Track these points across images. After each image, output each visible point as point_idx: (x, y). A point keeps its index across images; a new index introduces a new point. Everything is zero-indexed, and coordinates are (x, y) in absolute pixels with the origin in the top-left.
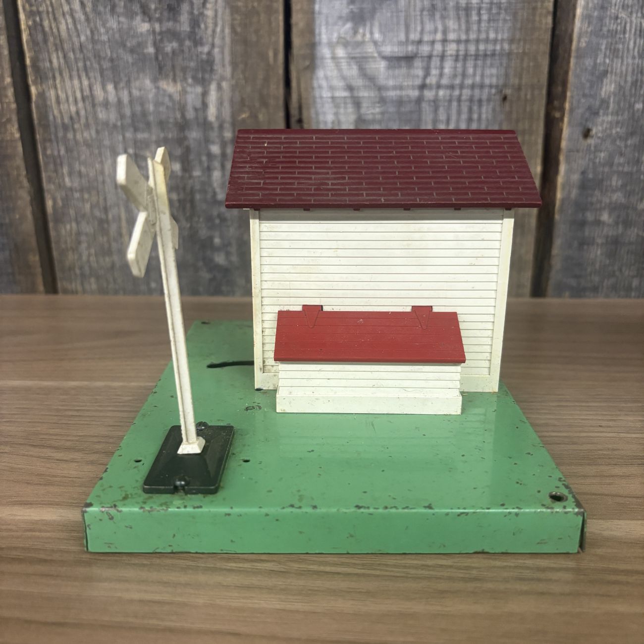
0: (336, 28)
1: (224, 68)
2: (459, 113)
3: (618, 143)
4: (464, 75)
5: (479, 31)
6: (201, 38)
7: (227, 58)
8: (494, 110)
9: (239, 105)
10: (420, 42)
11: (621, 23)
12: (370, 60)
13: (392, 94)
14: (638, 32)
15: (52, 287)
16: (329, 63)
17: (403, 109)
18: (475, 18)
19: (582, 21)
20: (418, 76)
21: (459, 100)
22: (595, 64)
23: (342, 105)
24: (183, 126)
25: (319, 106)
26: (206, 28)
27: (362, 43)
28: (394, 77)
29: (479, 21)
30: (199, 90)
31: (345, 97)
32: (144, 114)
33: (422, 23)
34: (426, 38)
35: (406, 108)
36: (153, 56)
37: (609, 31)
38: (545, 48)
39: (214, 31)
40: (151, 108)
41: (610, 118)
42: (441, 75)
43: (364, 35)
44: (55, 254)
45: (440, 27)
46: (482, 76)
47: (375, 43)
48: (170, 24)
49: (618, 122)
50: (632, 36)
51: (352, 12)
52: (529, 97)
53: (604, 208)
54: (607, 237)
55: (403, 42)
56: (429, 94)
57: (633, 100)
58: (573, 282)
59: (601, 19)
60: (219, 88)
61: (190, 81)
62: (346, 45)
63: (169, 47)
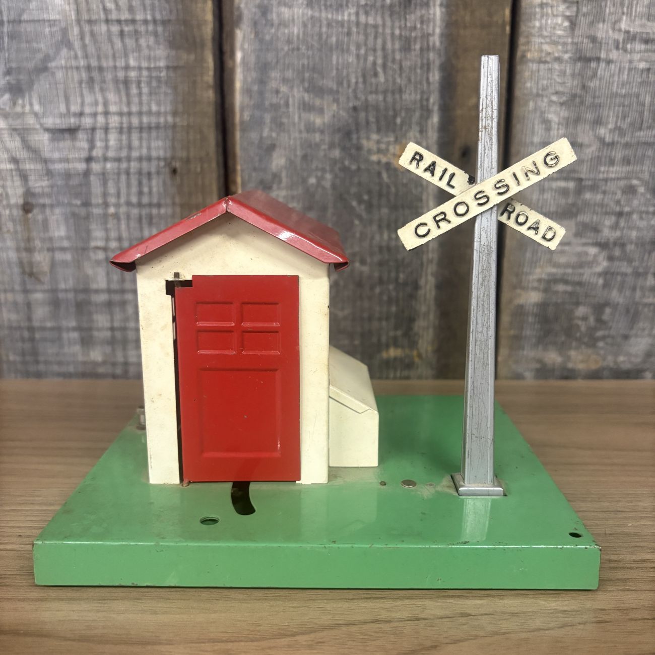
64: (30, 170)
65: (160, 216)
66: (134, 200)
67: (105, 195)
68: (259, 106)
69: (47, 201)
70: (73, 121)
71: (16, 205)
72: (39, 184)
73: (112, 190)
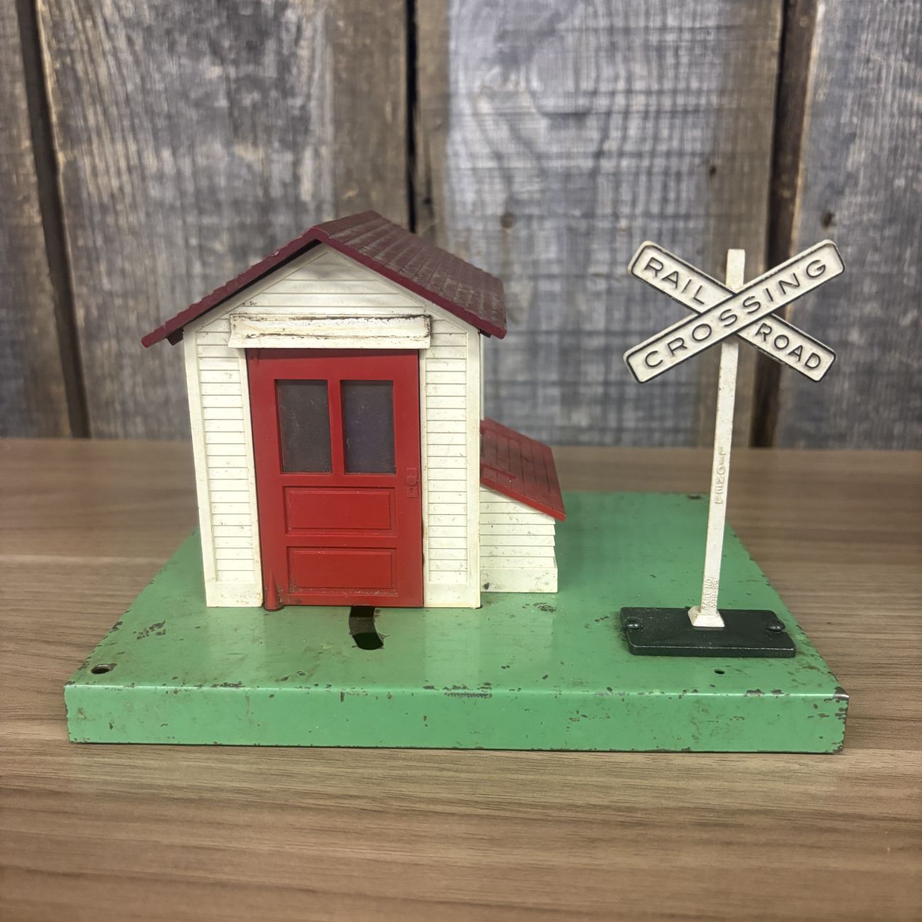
0: (479, 73)
1: (323, 128)
2: (649, 190)
3: (871, 233)
4: (656, 138)
5: (676, 78)
6: (292, 88)
7: (328, 114)
8: (698, 188)
9: (345, 178)
11: (874, 68)
12: (526, 117)
13: (556, 164)
14: (898, 81)
15: (82, 429)
16: (469, 121)
17: (571, 186)
18: (670, 60)
19: (819, 67)
20: (591, 140)
21: (650, 173)
23: (487, 180)
24: (266, 207)
25: (454, 180)
26: (300, 73)
27: (515, 94)
28: (559, 141)
29: (677, 65)
30: (289, 157)
31: (490, 169)
32: (213, 190)
33: (598, 67)
34: (604, 87)
35: (576, 184)
36: (226, 111)
37: (857, 79)
38: (769, 102)
39: (310, 78)
40: (222, 181)
41: (859, 199)
42: (624, 138)
43: (517, 83)
44: (87, 383)
45: (623, 73)
46: (682, 140)
47: (533, 94)
48: (250, 68)
49: (870, 206)
50: (890, 87)
51: (501, 52)
52: (746, 168)
53: (853, 324)
54: (857, 364)
55: (572, 93)
56: (607, 165)
57: (891, 174)
58: (809, 427)
59: (846, 63)
60: (317, 154)
61: (276, 145)
62: (492, 96)
63: (248, 99)
64: (515, 169)
65: (687, 232)
66: (655, 209)
67: (616, 202)
68: (841, 82)
69: (535, 211)
70: (582, 102)
71: (494, 216)
72: (527, 188)
73: (626, 195)
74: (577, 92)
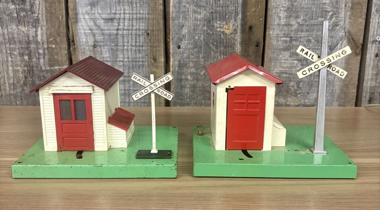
0: (85, 8)
1: (43, 22)
2: (132, 39)
3: (191, 51)
4: (132, 26)
5: (137, 10)
6: (34, 11)
7: (44, 19)
8: (145, 38)
9: (49, 36)
10: (115, 14)
11: (187, 8)
12: (97, 19)
13: (107, 32)
14: (193, 12)
16: (83, 20)
17: (111, 38)
18: (135, 5)
19: (173, 8)
20: (116, 26)
21: (132, 35)
22: (179, 22)
23: (89, 36)
25: (80, 36)
26: (36, 8)
27: (94, 13)
28: (107, 26)
29: (136, 7)
30: (34, 30)
31: (90, 33)
32: (13, 38)
33: (116, 7)
34: (118, 12)
35: (112, 37)
36: (16, 17)
37: (183, 11)
39: (39, 9)
40: (16, 36)
41: (187, 42)
42: (124, 25)
43: (95, 11)
45: (122, 9)
46: (139, 26)
47: (99, 13)
48: (22, 6)
49: (190, 43)
50: (191, 13)
51: (90, 3)
52: (157, 34)
53: (189, 74)
54: (191, 85)
55: (109, 14)
56: (120, 32)
57: (194, 35)
58: (180, 101)
59: (179, 7)
60: (42, 29)
61: (30, 26)
62: (88, 14)
63: (22, 14)
64: (96, 33)
65: (143, 50)
66: (134, 44)
67: (123, 42)
68: (178, 12)
69: (102, 44)
70: (112, 16)
71: (91, 45)
72: (99, 38)
73: (126, 40)
74: (111, 13)
